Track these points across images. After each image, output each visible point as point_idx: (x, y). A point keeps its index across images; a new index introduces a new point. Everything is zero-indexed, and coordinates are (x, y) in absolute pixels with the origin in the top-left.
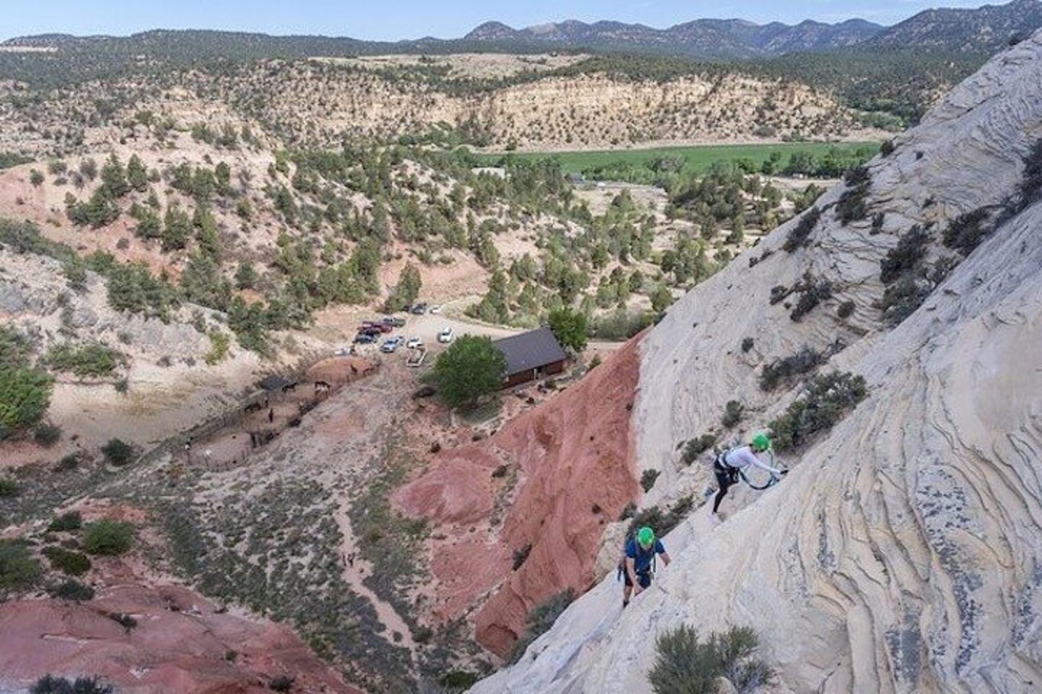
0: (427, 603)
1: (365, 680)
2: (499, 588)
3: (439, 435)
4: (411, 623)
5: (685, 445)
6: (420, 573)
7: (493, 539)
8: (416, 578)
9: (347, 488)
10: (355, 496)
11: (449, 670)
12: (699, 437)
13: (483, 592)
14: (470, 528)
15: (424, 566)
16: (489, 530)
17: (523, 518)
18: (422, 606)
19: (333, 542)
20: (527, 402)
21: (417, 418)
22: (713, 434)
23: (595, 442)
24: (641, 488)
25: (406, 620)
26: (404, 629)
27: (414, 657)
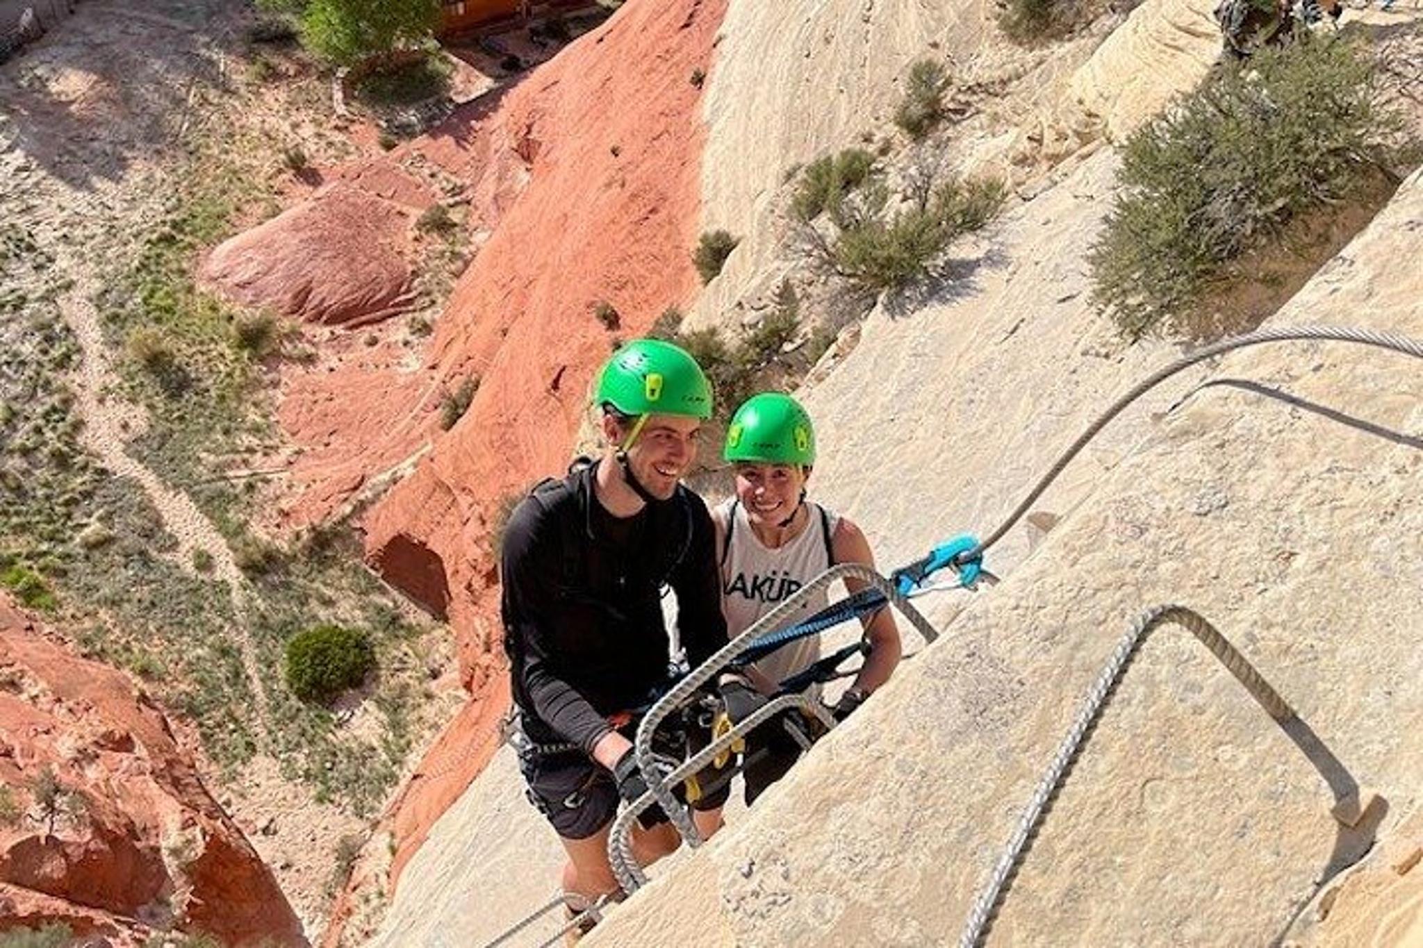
0: (269, 491)
1: (127, 649)
2: (415, 465)
3: (308, 130)
4: (235, 533)
5: (801, 175)
6: (256, 430)
7: (413, 363)
8: (247, 440)
9: (90, 243)
10: (109, 262)
11: (311, 627)
12: (836, 156)
13: (381, 471)
14: (366, 336)
15: (265, 416)
16: (406, 343)
17: (469, 320)
18: (258, 498)
19: (62, 363)
20: (503, 66)
21: (258, 94)
22: (871, 149)
23: (622, 159)
24: (696, 275)
25: (223, 527)
26: (217, 545)
27: (237, 598)
